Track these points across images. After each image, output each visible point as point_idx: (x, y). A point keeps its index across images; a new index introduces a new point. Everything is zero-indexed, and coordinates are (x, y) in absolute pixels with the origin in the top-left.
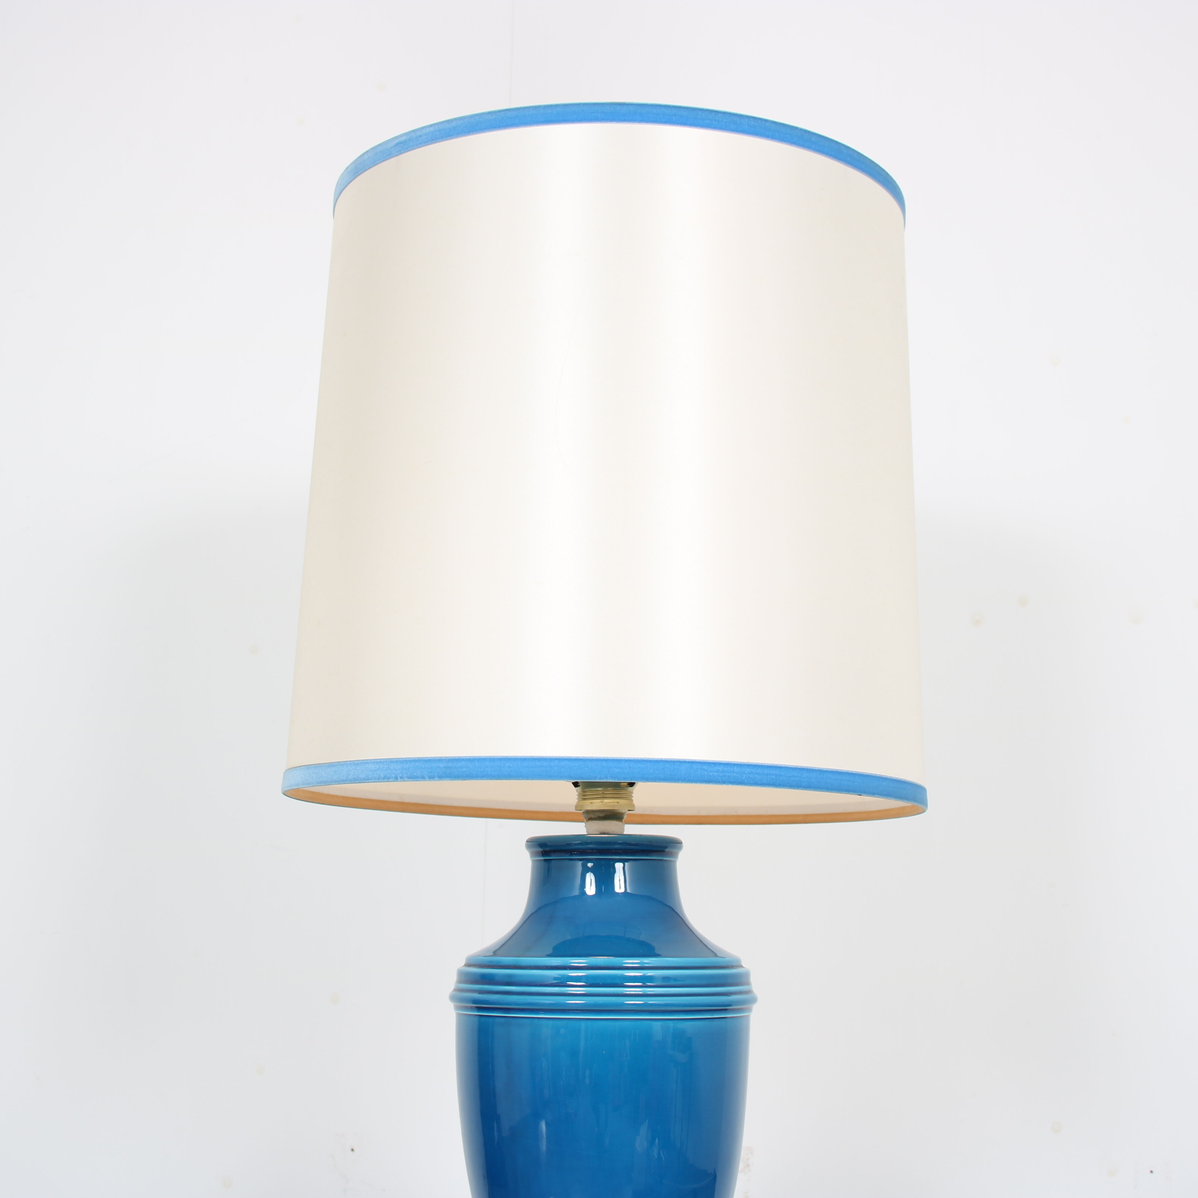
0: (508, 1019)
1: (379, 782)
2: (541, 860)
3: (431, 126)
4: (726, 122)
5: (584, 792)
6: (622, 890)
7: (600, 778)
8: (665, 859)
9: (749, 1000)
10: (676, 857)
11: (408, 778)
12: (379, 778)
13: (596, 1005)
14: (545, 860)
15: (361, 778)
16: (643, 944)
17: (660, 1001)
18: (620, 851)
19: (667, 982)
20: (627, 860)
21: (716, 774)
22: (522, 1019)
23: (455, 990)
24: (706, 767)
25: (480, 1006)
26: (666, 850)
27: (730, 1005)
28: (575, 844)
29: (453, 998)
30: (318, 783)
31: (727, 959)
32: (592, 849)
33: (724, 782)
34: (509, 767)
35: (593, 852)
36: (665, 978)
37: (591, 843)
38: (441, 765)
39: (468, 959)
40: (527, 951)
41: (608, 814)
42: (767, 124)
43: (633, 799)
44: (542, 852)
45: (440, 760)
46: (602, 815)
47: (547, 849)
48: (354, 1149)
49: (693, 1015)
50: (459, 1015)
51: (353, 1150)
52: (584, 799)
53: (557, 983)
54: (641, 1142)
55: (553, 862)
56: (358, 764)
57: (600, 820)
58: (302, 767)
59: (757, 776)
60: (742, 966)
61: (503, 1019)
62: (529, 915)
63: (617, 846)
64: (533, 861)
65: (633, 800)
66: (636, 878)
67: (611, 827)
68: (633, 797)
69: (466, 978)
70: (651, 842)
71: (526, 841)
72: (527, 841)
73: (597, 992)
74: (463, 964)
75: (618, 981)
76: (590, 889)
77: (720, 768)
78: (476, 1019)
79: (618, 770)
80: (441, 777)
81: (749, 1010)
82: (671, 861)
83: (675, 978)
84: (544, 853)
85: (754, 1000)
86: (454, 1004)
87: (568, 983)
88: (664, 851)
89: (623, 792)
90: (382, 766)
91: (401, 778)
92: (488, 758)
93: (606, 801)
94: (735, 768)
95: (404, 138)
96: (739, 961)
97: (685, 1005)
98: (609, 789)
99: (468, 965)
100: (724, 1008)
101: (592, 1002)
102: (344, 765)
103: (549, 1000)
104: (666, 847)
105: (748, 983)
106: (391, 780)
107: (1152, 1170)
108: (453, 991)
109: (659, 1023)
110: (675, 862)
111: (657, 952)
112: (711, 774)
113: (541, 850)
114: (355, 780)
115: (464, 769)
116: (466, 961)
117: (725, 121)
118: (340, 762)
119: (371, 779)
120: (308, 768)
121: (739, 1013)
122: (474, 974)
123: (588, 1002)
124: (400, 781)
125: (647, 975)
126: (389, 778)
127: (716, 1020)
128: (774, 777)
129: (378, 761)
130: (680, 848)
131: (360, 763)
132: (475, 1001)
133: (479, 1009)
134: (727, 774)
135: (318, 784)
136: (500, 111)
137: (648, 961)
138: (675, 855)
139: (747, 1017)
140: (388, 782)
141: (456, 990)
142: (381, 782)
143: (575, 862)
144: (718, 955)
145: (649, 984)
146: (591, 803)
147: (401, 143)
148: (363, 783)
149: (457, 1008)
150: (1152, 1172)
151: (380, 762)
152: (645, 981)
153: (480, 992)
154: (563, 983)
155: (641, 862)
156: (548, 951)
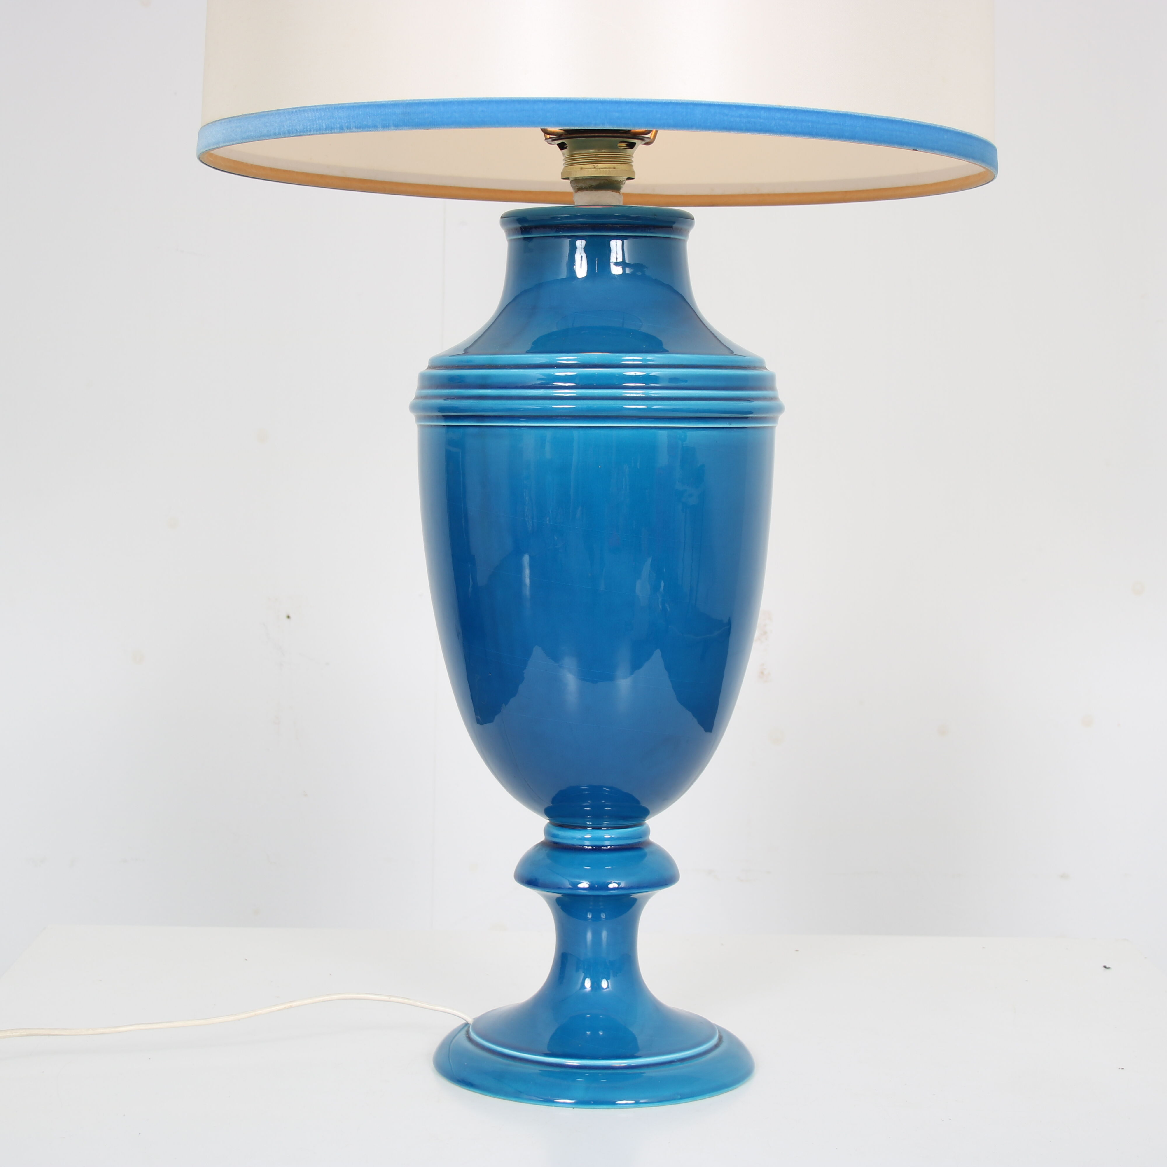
0: (483, 429)
1: (320, 134)
2: (520, 239)
5: (572, 155)
6: (620, 272)
7: (596, 125)
8: (672, 236)
9: (774, 408)
10: (687, 235)
11: (357, 128)
12: (320, 130)
13: (589, 410)
14: (525, 239)
15: (297, 131)
16: (647, 337)
17: (665, 405)
18: (618, 226)
19: (675, 383)
20: (626, 237)
21: (738, 119)
22: (499, 429)
23: (417, 398)
24: (726, 111)
25: (446, 415)
26: (674, 226)
27: (751, 413)
28: (562, 218)
29: (414, 408)
30: (243, 139)
31: (748, 358)
32: (583, 224)
33: (748, 130)
34: (482, 111)
35: (583, 227)
36: (673, 379)
37: (582, 216)
38: (398, 111)
39: (432, 360)
40: (505, 347)
41: (602, 182)
43: (632, 164)
44: (521, 227)
45: (395, 105)
46: (594, 183)
47: (526, 225)
48: (291, 615)
49: (706, 422)
50: (421, 427)
51: (288, 617)
52: (573, 164)
53: (542, 384)
54: (641, 588)
55: (534, 240)
56: (293, 112)
57: (591, 190)
58: (223, 121)
60: (765, 368)
61: (476, 429)
62: (507, 303)
63: (613, 220)
64: (510, 241)
65: (632, 166)
66: (636, 260)
67: (605, 197)
68: (633, 161)
69: (429, 382)
70: (656, 216)
72: (501, 218)
73: (591, 395)
74: (427, 368)
75: (615, 382)
76: (581, 269)
77: (744, 112)
78: (444, 430)
80: (398, 126)
81: (774, 420)
82: (680, 239)
83: (685, 379)
84: (524, 230)
85: (780, 409)
86: (416, 414)
87: (554, 384)
88: (671, 227)
89: (621, 155)
90: (323, 114)
91: (349, 128)
92: (456, 101)
93: (600, 166)
94: (762, 112)
96: (761, 361)
97: (697, 411)
98: (603, 151)
99: (432, 367)
100: (743, 416)
101: (585, 406)
102: (276, 114)
103: (532, 405)
104: (674, 223)
105: (772, 388)
106: (336, 131)
108: (414, 400)
109: (665, 432)
110: (684, 241)
111: (663, 347)
112: (732, 120)
113: (520, 226)
114: (290, 133)
115: (426, 116)
116: (429, 363)
118: (271, 111)
119: (310, 131)
120: (230, 122)
121: (762, 423)
122: (441, 377)
123: (580, 406)
124: (347, 132)
125: (651, 374)
126: (333, 129)
127: (735, 430)
128: (810, 124)
129: (319, 107)
130: (691, 225)
131: (296, 111)
132: (441, 409)
133: (447, 418)
134: (752, 120)
135: (244, 141)
137: (651, 358)
138: (684, 232)
139: (772, 428)
140: (332, 133)
141: (419, 397)
142: (323, 134)
143: (560, 239)
144: (737, 354)
145: (653, 385)
146: (582, 168)
148: (300, 136)
149: (419, 419)
151: (321, 109)
152: (648, 382)
153: (447, 398)
154: (549, 384)
155: (643, 240)
156: (529, 347)
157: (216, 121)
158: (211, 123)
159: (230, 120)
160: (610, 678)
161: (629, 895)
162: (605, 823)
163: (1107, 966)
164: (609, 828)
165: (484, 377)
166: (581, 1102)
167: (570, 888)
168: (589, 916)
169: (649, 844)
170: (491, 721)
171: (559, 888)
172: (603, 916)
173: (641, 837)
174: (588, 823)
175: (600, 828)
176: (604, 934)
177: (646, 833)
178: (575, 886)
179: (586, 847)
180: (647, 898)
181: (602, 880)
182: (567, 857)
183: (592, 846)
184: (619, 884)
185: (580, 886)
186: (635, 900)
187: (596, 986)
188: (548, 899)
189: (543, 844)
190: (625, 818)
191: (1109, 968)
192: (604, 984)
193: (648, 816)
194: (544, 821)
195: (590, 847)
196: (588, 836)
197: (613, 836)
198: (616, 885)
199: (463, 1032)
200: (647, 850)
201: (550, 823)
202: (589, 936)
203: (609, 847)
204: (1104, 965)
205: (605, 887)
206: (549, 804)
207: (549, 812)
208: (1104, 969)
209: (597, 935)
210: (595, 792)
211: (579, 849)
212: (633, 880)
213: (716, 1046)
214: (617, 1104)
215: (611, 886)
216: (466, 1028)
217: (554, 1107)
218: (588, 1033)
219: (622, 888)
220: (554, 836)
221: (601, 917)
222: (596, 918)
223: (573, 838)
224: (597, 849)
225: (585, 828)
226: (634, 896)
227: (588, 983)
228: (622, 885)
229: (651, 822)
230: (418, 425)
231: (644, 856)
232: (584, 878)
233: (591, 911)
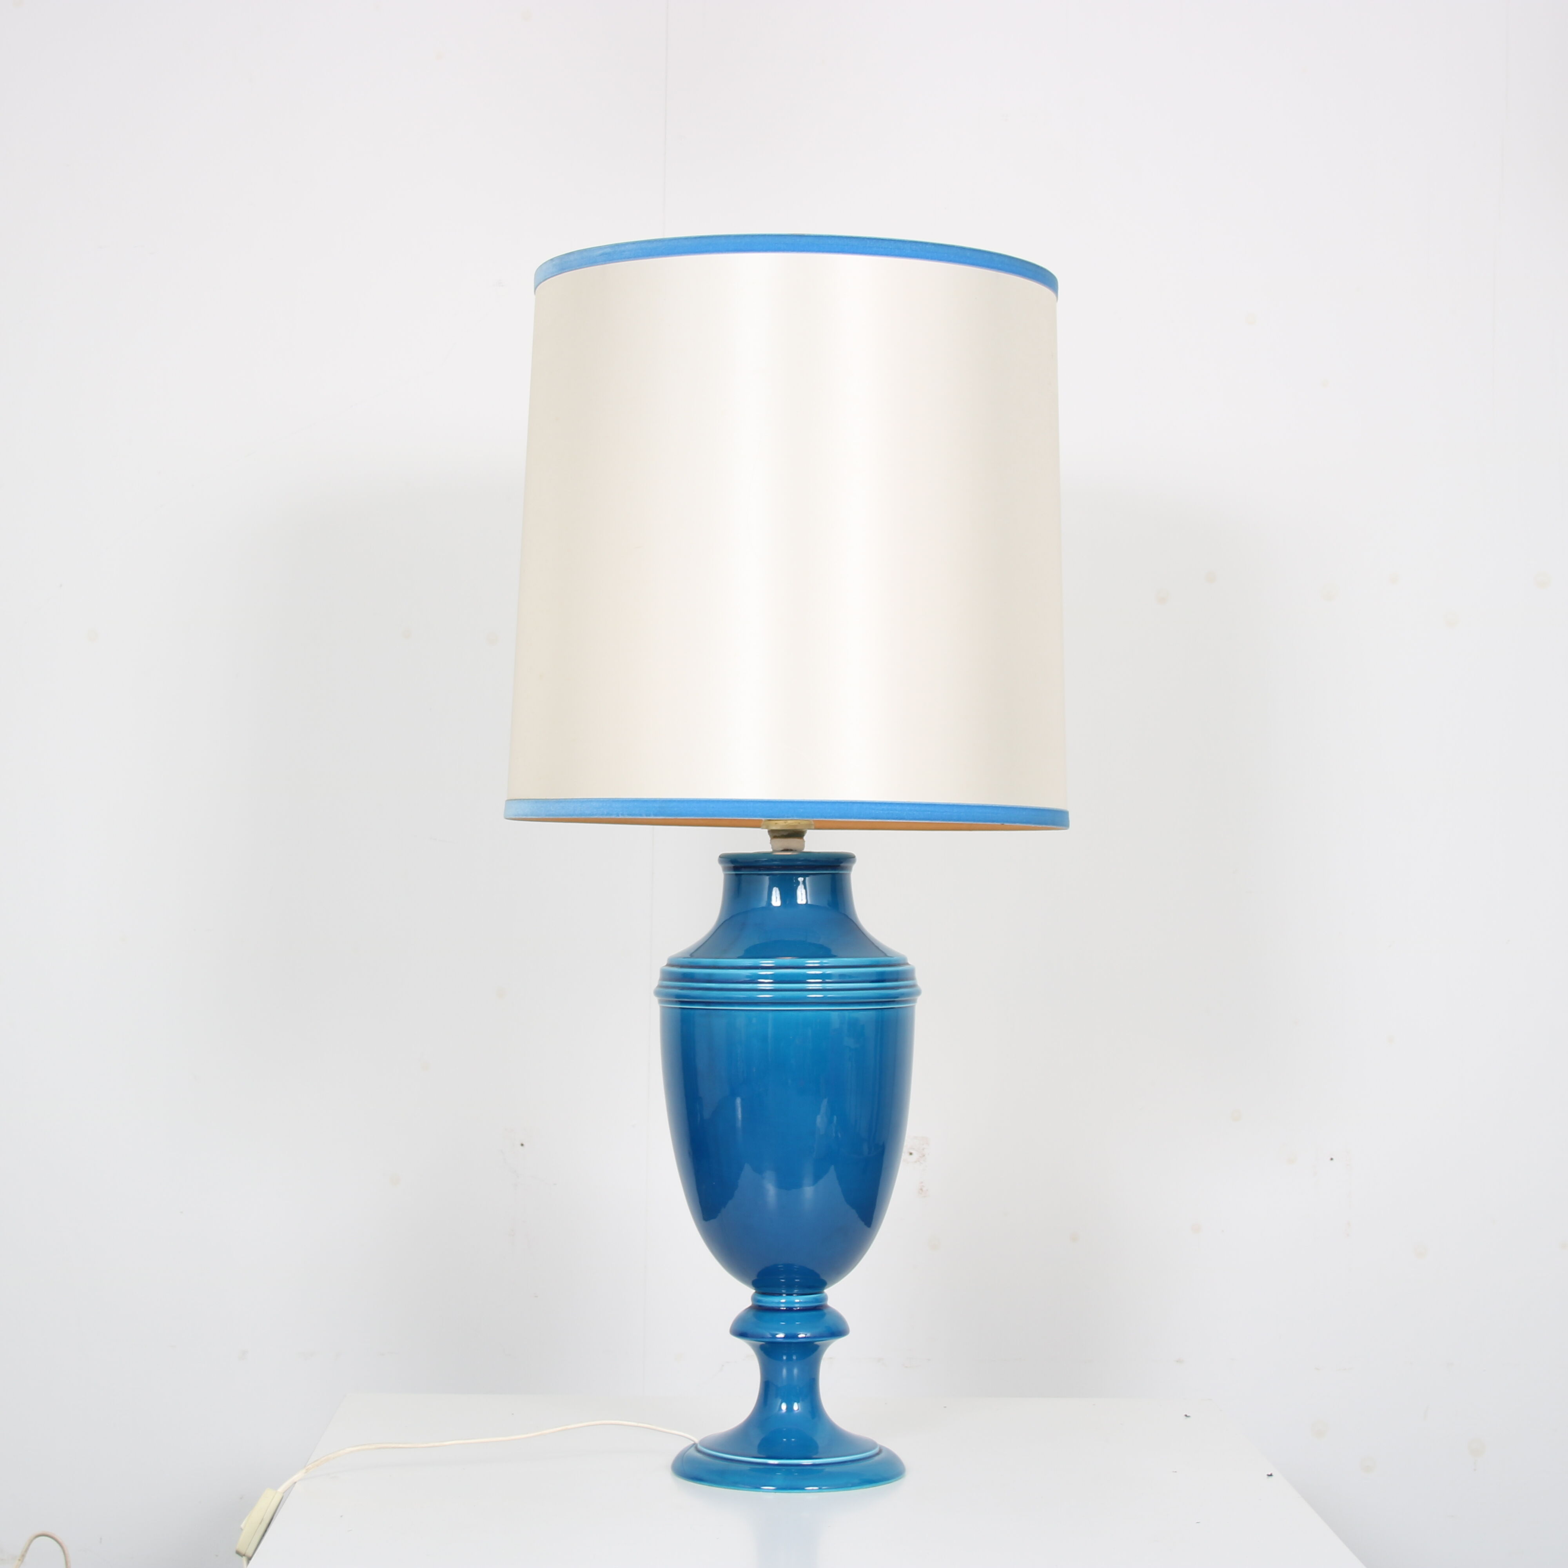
0: (708, 1011)
2: (732, 874)
3: (634, 243)
4: (891, 249)
6: (804, 902)
8: (840, 872)
9: (915, 992)
11: (628, 815)
13: (782, 998)
14: (736, 874)
16: (821, 947)
17: (836, 994)
18: (802, 867)
19: (843, 979)
20: (808, 875)
21: (881, 812)
22: (719, 1011)
24: (873, 807)
25: (682, 1000)
26: (842, 865)
27: (897, 997)
28: (763, 861)
29: (657, 993)
31: (895, 958)
32: (777, 866)
34: (713, 808)
35: (779, 868)
36: (841, 975)
37: (775, 861)
38: (656, 805)
39: (670, 959)
40: (723, 954)
41: (790, 832)
42: (927, 246)
44: (733, 867)
45: (654, 801)
46: (785, 834)
47: (738, 865)
48: (524, 1143)
49: (865, 1006)
50: (663, 1008)
51: (522, 1145)
53: (748, 980)
54: (820, 1120)
55: (743, 876)
56: (583, 802)
57: (784, 838)
59: (915, 812)
60: (907, 964)
61: (705, 1011)
62: (722, 922)
63: (799, 863)
64: (726, 875)
66: (815, 892)
67: (792, 843)
69: (668, 976)
70: (830, 858)
71: (718, 856)
73: (784, 988)
74: (665, 964)
75: (800, 979)
76: (776, 901)
77: (885, 807)
78: (679, 1011)
79: (802, 810)
81: (914, 1001)
82: (846, 874)
83: (850, 975)
84: (736, 868)
85: (918, 993)
86: (660, 998)
87: (758, 980)
88: (839, 866)
90: (605, 805)
91: (622, 814)
92: (695, 801)
95: (608, 250)
96: (905, 959)
97: (858, 998)
99: (670, 965)
100: (892, 1000)
101: (779, 996)
102: (571, 802)
103: (742, 995)
104: (842, 862)
105: (913, 979)
107: (1333, 1157)
108: (657, 988)
109: (836, 1013)
110: (849, 874)
111: (833, 953)
112: (877, 812)
113: (732, 865)
115: (676, 809)
116: (667, 962)
117: (890, 247)
121: (903, 1004)
122: (675, 973)
123: (775, 996)
125: (826, 973)
127: (886, 1010)
128: (930, 813)
130: (854, 862)
132: (677, 996)
133: (681, 1002)
134: (891, 812)
136: (696, 238)
137: (826, 961)
138: (849, 869)
139: (913, 1007)
141: (660, 986)
143: (763, 876)
144: (888, 955)
145: (827, 980)
146: (776, 823)
147: (606, 254)
149: (661, 1002)
150: (1332, 1159)
151: (603, 801)
152: (824, 978)
153: (683, 988)
154: (754, 980)
155: (820, 876)
156: (741, 953)
157: (524, 799)
158: (520, 800)
159: (537, 801)
160: (798, 1185)
161: (812, 1343)
162: (796, 1291)
163: (1188, 1415)
164: (799, 1294)
165: (710, 975)
166: (780, 1488)
167: (770, 1338)
168: (785, 1358)
169: (826, 1307)
170: (714, 1217)
171: (763, 1338)
172: (794, 1357)
173: (821, 1302)
174: (783, 1291)
175: (791, 1295)
176: (795, 1371)
177: (825, 1299)
178: (774, 1336)
179: (782, 1308)
180: (827, 1346)
181: (792, 1331)
182: (768, 1316)
183: (787, 1308)
184: (806, 1335)
185: (778, 1336)
186: (817, 1347)
187: (790, 1408)
188: (753, 1347)
189: (751, 1308)
190: (809, 1287)
191: (1189, 1417)
192: (796, 1407)
193: (827, 1287)
194: (751, 1291)
195: (785, 1308)
196: (783, 1301)
197: (801, 1301)
198: (804, 1336)
199: (693, 1448)
200: (826, 1311)
201: (756, 1292)
202: (784, 1371)
203: (798, 1308)
204: (1185, 1414)
205: (796, 1337)
206: (755, 1278)
207: (756, 1284)
208: (1185, 1417)
209: (790, 1372)
210: (788, 1269)
211: (777, 1310)
212: (817, 1331)
213: (877, 1454)
214: (806, 1490)
215: (800, 1336)
216: (695, 1446)
217: (761, 1493)
218: (785, 1440)
219: (808, 1337)
220: (759, 1301)
221: (793, 1359)
222: (789, 1358)
223: (773, 1302)
224: (790, 1310)
225: (780, 1294)
226: (817, 1343)
227: (784, 1407)
228: (808, 1335)
229: (828, 1291)
230: (661, 1007)
231: (824, 1315)
232: (780, 1331)
233: (785, 1354)
